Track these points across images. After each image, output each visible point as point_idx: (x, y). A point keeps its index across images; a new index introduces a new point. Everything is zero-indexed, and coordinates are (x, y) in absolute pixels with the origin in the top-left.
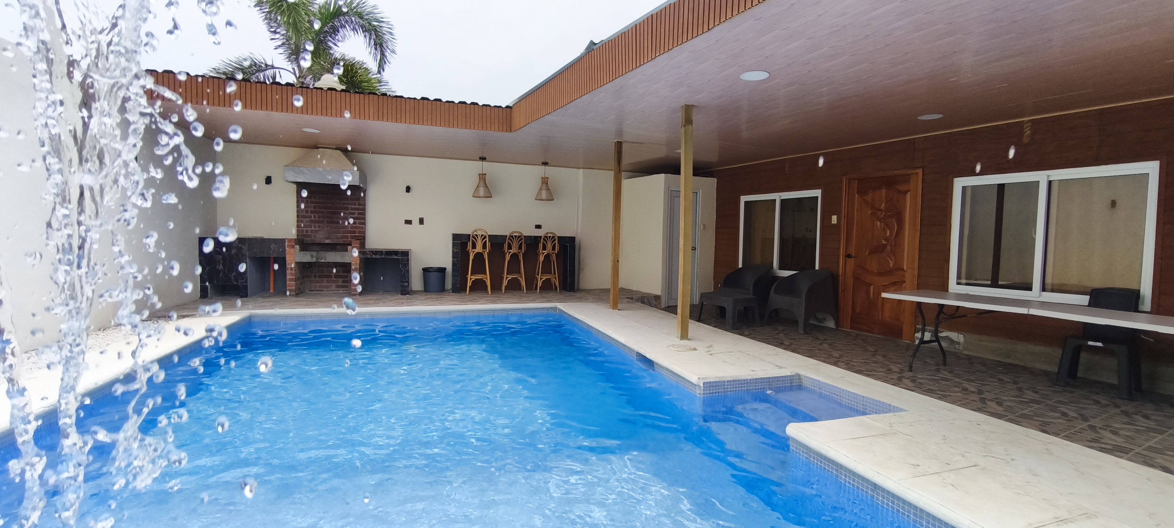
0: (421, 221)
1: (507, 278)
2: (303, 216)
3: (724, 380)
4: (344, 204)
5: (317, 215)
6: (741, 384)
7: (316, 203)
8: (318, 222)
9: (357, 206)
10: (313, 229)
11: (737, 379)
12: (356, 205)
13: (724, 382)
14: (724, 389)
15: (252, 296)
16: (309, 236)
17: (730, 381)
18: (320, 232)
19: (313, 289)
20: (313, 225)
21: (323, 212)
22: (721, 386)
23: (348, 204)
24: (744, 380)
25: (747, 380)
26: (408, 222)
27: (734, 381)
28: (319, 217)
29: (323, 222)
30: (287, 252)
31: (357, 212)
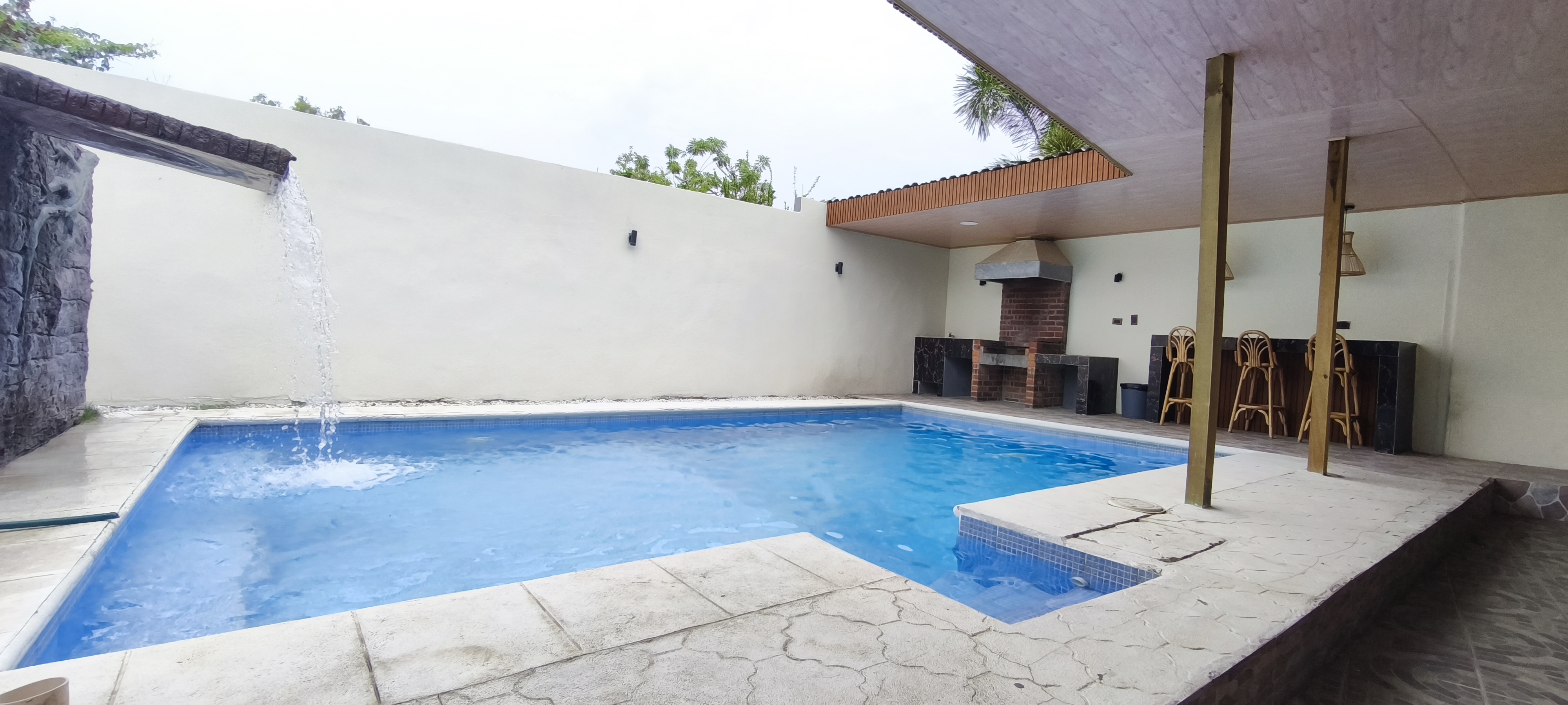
0: (1134, 320)
1: (1238, 408)
2: (1006, 316)
3: (995, 524)
4: (1044, 301)
5: (1018, 315)
6: (1025, 543)
7: (1020, 301)
8: (1018, 323)
9: (1057, 304)
10: (1013, 330)
11: (1017, 531)
12: (1055, 302)
13: (995, 527)
14: (994, 539)
15: (947, 396)
16: (1010, 339)
17: (1005, 530)
18: (1020, 335)
19: (1009, 398)
20: (1013, 326)
21: (1023, 312)
22: (989, 532)
23: (1047, 301)
24: (1031, 539)
25: (1037, 540)
26: (1117, 322)
27: (1011, 532)
28: (1020, 317)
29: (1022, 323)
30: (974, 353)
31: (1056, 310)
